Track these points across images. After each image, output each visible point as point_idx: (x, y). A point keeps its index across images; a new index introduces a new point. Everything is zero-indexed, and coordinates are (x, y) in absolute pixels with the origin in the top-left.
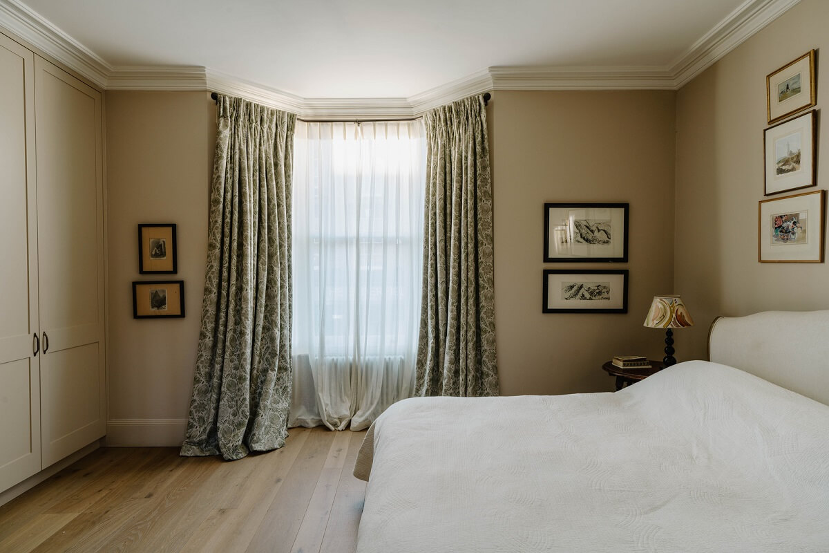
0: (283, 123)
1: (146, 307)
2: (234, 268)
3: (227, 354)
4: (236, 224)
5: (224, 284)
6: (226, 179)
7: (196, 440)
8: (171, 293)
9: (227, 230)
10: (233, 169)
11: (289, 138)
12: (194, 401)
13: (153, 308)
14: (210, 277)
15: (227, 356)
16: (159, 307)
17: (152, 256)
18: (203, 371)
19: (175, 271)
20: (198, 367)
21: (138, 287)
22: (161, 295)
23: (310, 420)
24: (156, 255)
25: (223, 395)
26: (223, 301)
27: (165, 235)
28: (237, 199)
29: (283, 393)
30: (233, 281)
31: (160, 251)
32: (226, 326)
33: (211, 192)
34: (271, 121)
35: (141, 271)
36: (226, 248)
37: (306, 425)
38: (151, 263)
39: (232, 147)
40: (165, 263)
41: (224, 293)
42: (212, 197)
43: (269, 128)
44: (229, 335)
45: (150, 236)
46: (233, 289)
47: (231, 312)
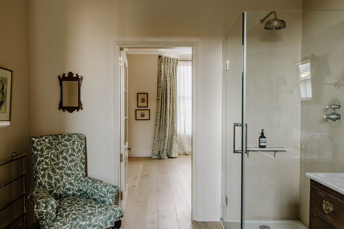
0: (175, 62)
1: (139, 117)
2: (164, 106)
3: (163, 130)
4: (165, 93)
5: (162, 110)
6: (163, 80)
7: (156, 154)
8: (146, 113)
9: (163, 95)
10: (164, 77)
11: (176, 66)
12: (154, 143)
13: (141, 117)
14: (158, 108)
15: (163, 131)
16: (143, 117)
17: (141, 102)
18: (157, 135)
19: (147, 107)
20: (155, 134)
21: (137, 111)
22: (144, 114)
23: (182, 152)
24: (142, 102)
25: (161, 142)
26: (162, 115)
27: (145, 96)
28: (165, 86)
29: (176, 143)
30: (164, 110)
31: (143, 101)
32: (162, 122)
33: (158, 84)
34: (172, 62)
35: (138, 107)
36: (163, 100)
37: (180, 154)
38: (140, 104)
39: (164, 71)
40: (145, 104)
41: (162, 113)
42: (159, 86)
43: (172, 64)
44: (163, 125)
45: (140, 96)
46: (164, 112)
47: (164, 118)
